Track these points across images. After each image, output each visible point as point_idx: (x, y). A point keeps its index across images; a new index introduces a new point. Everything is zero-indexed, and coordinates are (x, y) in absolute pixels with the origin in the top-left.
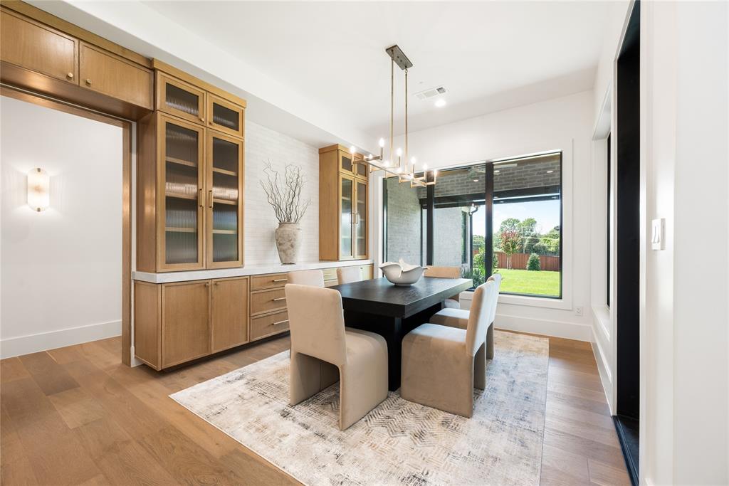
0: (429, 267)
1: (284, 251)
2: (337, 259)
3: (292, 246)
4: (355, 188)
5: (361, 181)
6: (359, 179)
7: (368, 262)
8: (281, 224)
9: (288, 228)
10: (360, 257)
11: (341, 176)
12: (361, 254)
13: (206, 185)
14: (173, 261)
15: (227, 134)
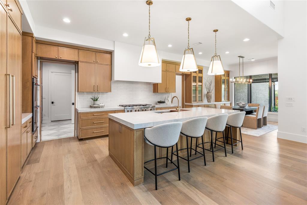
0: (250, 104)
1: (209, 99)
2: (221, 101)
3: (211, 98)
4: (226, 81)
5: (227, 79)
6: (227, 78)
7: (229, 102)
8: (208, 93)
9: (210, 94)
10: (227, 101)
11: (222, 78)
12: (227, 100)
13: (197, 86)
14: (193, 101)
15: (200, 75)
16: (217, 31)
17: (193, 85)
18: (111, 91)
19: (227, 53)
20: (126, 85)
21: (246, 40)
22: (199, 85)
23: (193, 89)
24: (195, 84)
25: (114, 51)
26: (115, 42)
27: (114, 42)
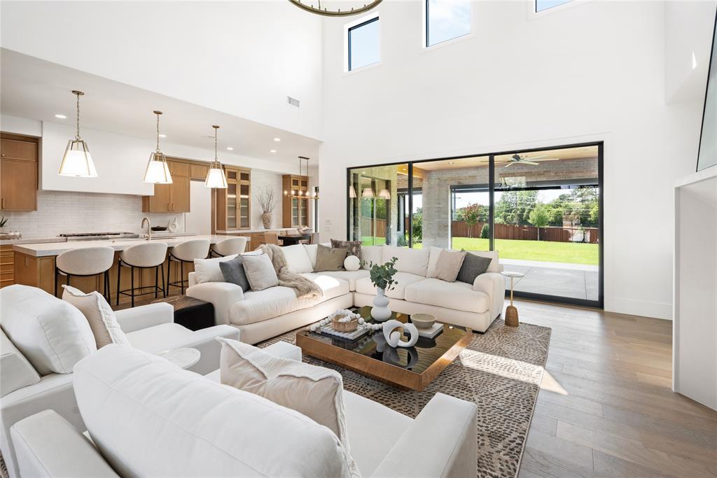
1: (266, 223)
2: (290, 227)
3: (269, 221)
6: (303, 188)
9: (267, 214)
11: (292, 189)
12: (303, 224)
13: (239, 201)
14: (229, 227)
15: (245, 182)
16: (218, 127)
17: (229, 199)
18: (35, 209)
19: (273, 151)
20: (77, 198)
21: (277, 140)
22: (242, 199)
23: (229, 207)
24: (234, 196)
25: (41, 138)
26: (44, 123)
27: (42, 122)
